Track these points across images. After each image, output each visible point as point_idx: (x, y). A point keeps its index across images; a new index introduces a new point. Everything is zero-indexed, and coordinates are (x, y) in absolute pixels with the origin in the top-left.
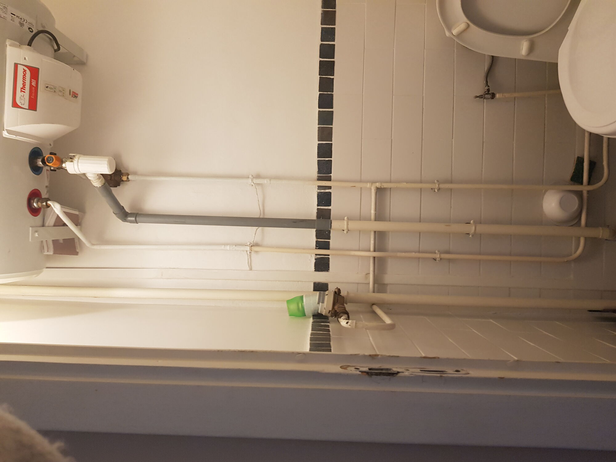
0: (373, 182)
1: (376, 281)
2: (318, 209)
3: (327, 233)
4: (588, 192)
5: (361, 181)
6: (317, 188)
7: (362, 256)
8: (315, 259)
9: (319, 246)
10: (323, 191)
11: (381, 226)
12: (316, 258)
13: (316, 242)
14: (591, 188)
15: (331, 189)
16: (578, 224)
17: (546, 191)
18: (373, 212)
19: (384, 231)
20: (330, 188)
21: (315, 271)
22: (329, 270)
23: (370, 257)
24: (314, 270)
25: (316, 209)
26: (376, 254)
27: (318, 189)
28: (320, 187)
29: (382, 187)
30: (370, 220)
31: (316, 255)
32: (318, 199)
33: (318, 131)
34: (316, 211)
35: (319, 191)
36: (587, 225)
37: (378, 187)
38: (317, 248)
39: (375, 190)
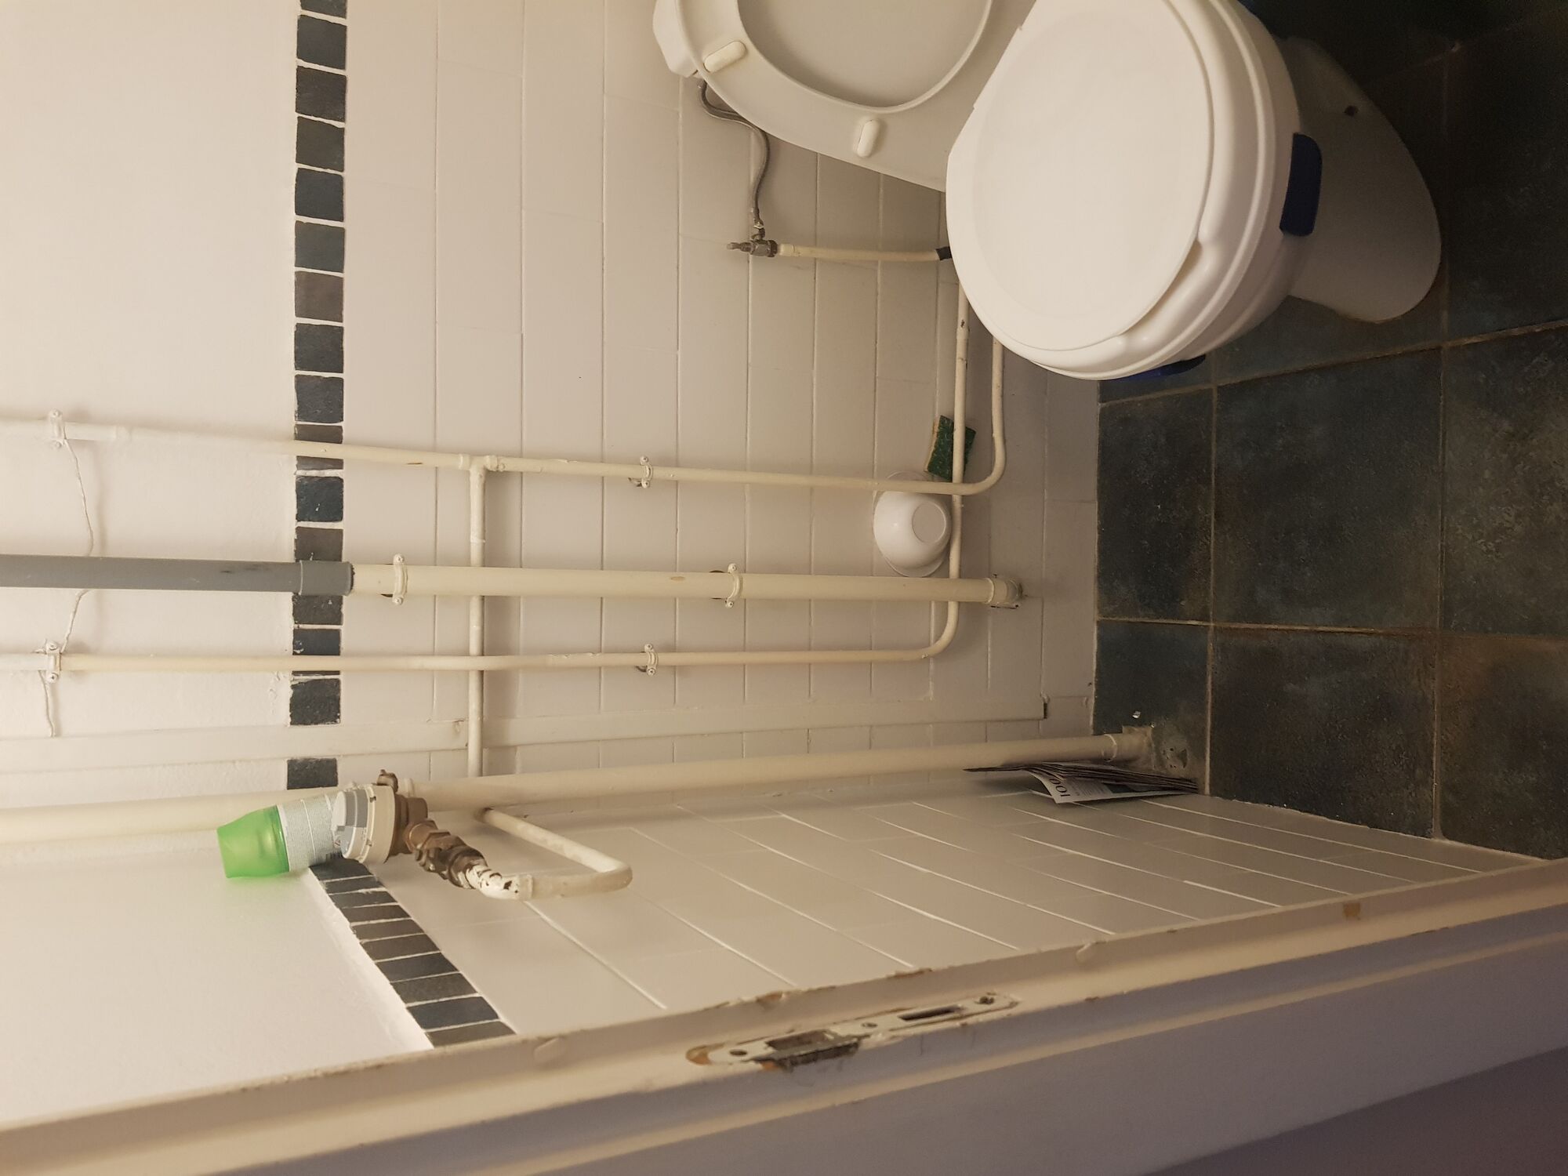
0: (474, 454)
1: (488, 739)
2: (298, 529)
3: (330, 603)
4: (965, 498)
5: (434, 449)
6: (296, 462)
7: (443, 673)
8: (293, 687)
9: (305, 644)
10: (314, 473)
11: (498, 582)
12: (294, 683)
13: (296, 632)
14: (969, 489)
15: (341, 468)
16: (943, 571)
17: (879, 494)
18: (475, 540)
19: (506, 597)
20: (338, 464)
21: (291, 724)
22: (339, 717)
23: (467, 672)
24: (290, 720)
25: (294, 531)
26: (489, 663)
27: (297, 466)
28: (304, 461)
29: (501, 469)
30: (467, 563)
31: (295, 673)
32: (298, 498)
33: (297, 283)
34: (294, 536)
35: (301, 473)
36: (962, 575)
37: (489, 468)
38: (298, 652)
39: (481, 476)
